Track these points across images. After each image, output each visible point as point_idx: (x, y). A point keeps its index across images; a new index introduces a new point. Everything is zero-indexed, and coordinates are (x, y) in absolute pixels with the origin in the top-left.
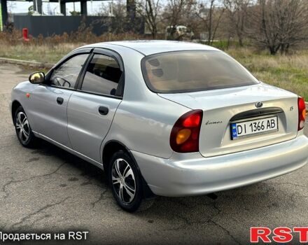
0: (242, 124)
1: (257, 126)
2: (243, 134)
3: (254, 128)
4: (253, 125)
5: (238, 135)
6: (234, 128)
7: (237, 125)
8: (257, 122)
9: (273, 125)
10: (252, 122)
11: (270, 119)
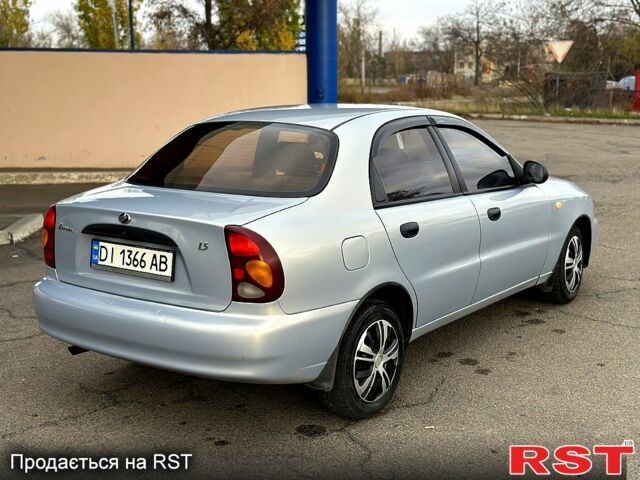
0: (109, 246)
1: (132, 257)
2: (108, 263)
3: (127, 260)
4: (127, 254)
5: (100, 262)
6: (96, 248)
7: (101, 244)
8: (134, 250)
9: (163, 267)
10: (127, 248)
11: (158, 254)
